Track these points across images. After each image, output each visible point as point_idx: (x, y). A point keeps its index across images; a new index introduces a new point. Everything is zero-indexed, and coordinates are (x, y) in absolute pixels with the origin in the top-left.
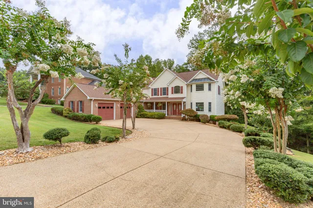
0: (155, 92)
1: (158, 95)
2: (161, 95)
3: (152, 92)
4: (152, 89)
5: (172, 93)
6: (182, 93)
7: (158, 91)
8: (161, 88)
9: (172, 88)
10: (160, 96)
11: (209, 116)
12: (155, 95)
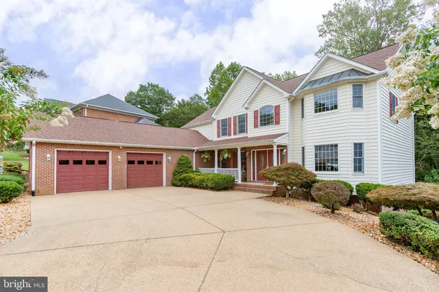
0: (224, 127)
1: (230, 135)
2: (235, 134)
3: (218, 128)
4: (218, 121)
5: (256, 126)
6: (278, 122)
7: (230, 126)
8: (235, 117)
9: (256, 112)
10: (233, 137)
11: (354, 185)
12: (224, 134)
